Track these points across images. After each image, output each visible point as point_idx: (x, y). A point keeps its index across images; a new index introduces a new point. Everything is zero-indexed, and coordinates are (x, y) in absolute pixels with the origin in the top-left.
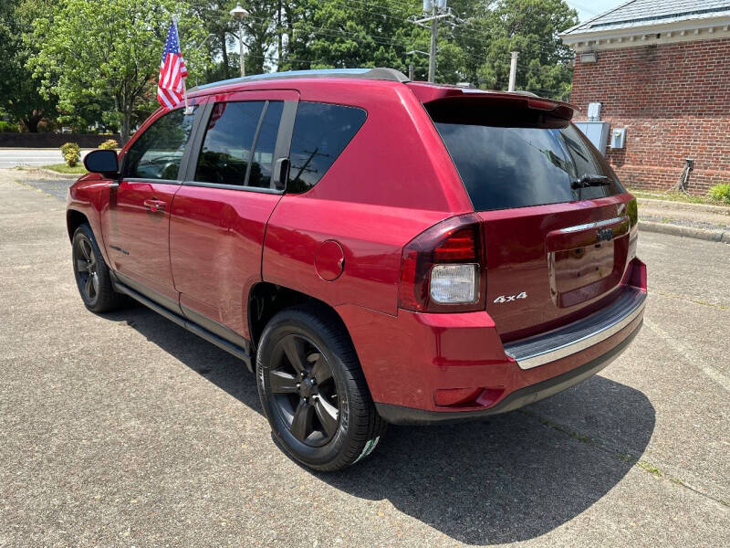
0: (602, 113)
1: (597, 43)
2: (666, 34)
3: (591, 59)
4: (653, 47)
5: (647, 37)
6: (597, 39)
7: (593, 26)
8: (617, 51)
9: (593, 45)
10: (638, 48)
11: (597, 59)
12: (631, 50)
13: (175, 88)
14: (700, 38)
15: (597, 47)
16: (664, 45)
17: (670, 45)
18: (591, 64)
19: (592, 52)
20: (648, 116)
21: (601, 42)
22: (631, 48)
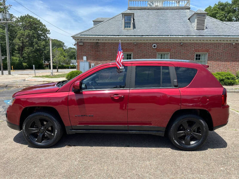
0: (87, 59)
1: (83, 40)
2: (101, 40)
3: (82, 44)
4: (98, 43)
5: (96, 40)
6: (83, 39)
7: (81, 35)
8: (89, 43)
9: (82, 40)
10: (94, 42)
11: (84, 44)
12: (92, 43)
13: (120, 61)
14: (109, 42)
15: (83, 41)
16: (100, 42)
17: (102, 42)
18: (82, 45)
19: (81, 42)
20: (99, 60)
21: (84, 40)
22: (92, 42)
